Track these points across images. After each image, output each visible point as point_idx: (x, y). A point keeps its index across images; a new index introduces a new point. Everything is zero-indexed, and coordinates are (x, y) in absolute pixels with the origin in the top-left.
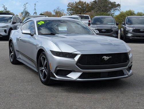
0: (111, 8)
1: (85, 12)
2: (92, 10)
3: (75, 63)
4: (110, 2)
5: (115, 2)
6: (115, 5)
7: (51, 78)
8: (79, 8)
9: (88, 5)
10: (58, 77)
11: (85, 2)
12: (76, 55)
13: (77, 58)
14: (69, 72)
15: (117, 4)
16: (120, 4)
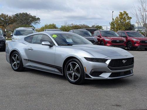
0: (31, 21)
1: (8, 24)
2: (15, 22)
3: (107, 66)
4: (31, 16)
5: (35, 16)
6: (36, 18)
7: (85, 78)
8: (2, 20)
9: (10, 17)
10: (93, 77)
11: (7, 15)
12: (107, 60)
13: (108, 62)
14: (101, 73)
15: (37, 17)
16: (39, 18)
